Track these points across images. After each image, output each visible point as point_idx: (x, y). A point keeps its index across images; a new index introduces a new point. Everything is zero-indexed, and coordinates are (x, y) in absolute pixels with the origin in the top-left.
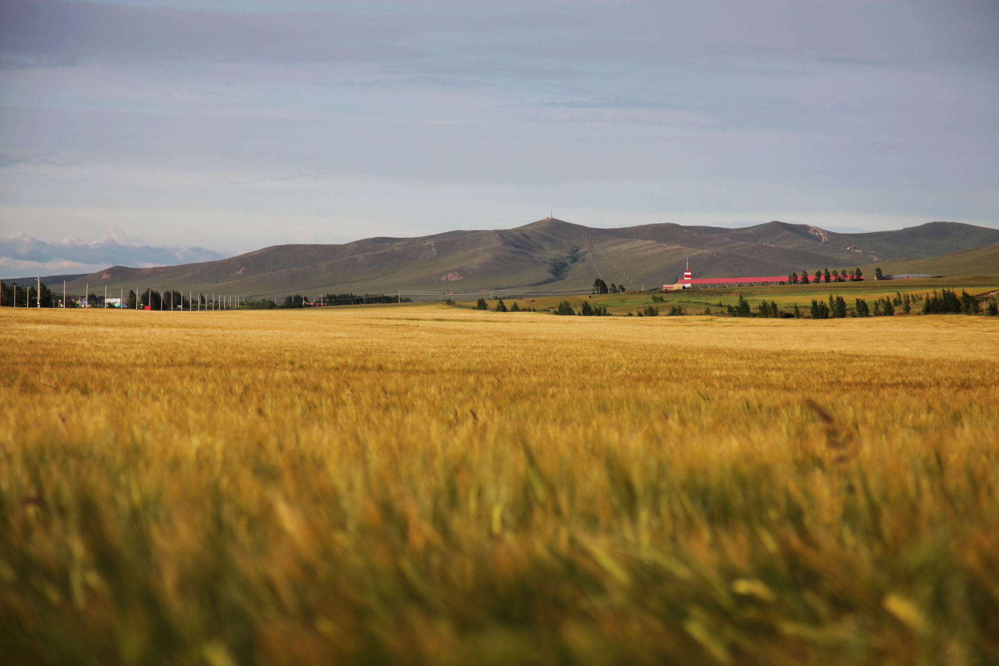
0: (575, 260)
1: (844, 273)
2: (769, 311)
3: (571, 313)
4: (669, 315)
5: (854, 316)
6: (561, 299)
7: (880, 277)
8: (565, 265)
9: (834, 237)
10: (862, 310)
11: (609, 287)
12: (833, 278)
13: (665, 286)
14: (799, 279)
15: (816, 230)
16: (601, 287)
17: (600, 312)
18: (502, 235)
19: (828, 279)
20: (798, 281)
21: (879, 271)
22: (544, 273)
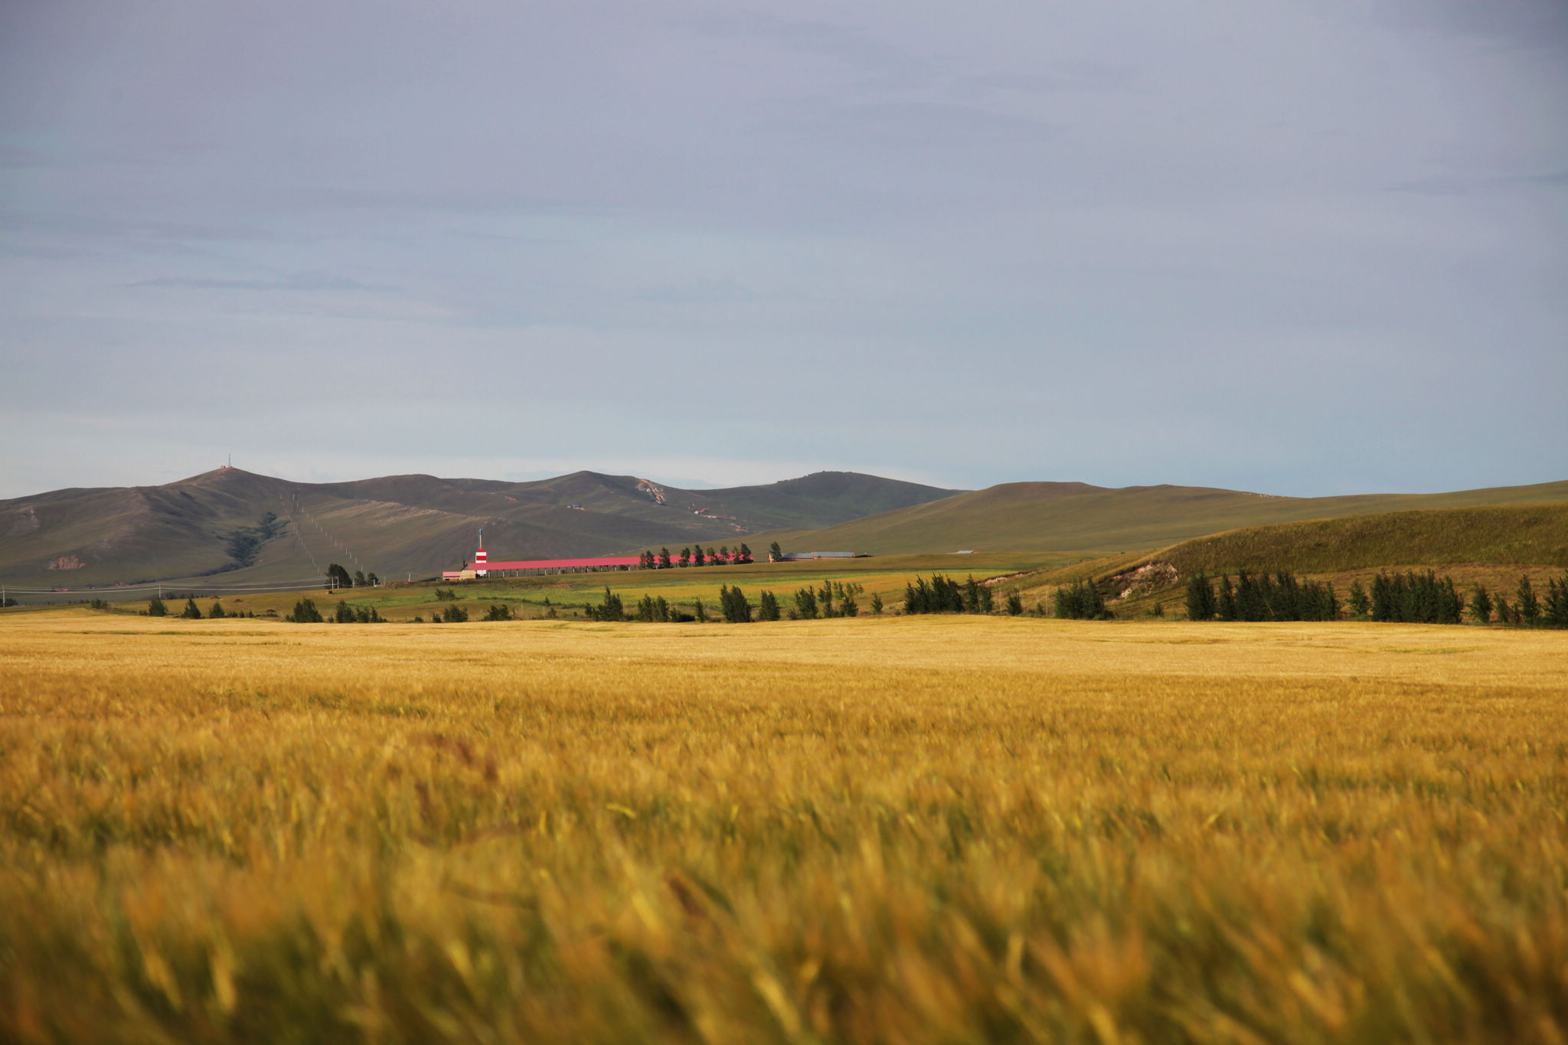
0: (269, 533)
1: (724, 551)
2: (654, 611)
3: (316, 618)
4: (486, 619)
5: (794, 617)
7: (778, 558)
8: (254, 542)
9: (678, 497)
11: (352, 576)
12: (707, 559)
13: (446, 574)
14: (657, 560)
15: (647, 484)
16: (340, 576)
17: (368, 617)
18: (149, 494)
19: (700, 561)
20: (657, 565)
21: (775, 548)
22: (219, 555)
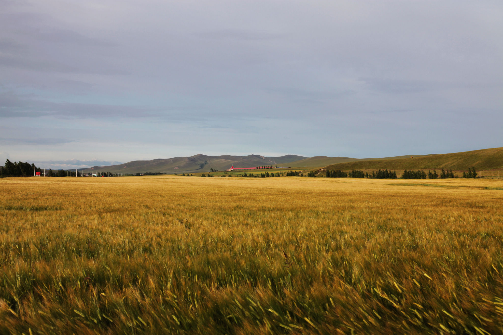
0: (206, 164)
1: (268, 167)
2: (252, 176)
3: (205, 177)
4: (228, 177)
5: (271, 177)
6: (203, 173)
7: (277, 168)
8: (203, 165)
9: (266, 158)
10: (273, 175)
11: (214, 170)
12: (266, 168)
13: (227, 170)
14: (258, 168)
15: (262, 156)
16: (212, 170)
17: (212, 176)
18: (189, 158)
19: (265, 168)
20: (258, 169)
21: (276, 166)
22: (198, 167)
